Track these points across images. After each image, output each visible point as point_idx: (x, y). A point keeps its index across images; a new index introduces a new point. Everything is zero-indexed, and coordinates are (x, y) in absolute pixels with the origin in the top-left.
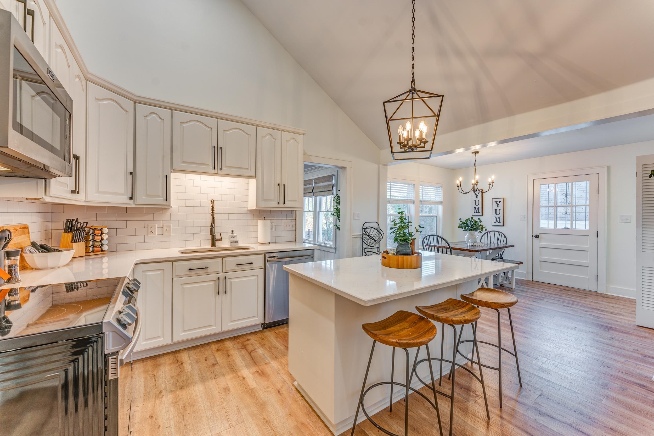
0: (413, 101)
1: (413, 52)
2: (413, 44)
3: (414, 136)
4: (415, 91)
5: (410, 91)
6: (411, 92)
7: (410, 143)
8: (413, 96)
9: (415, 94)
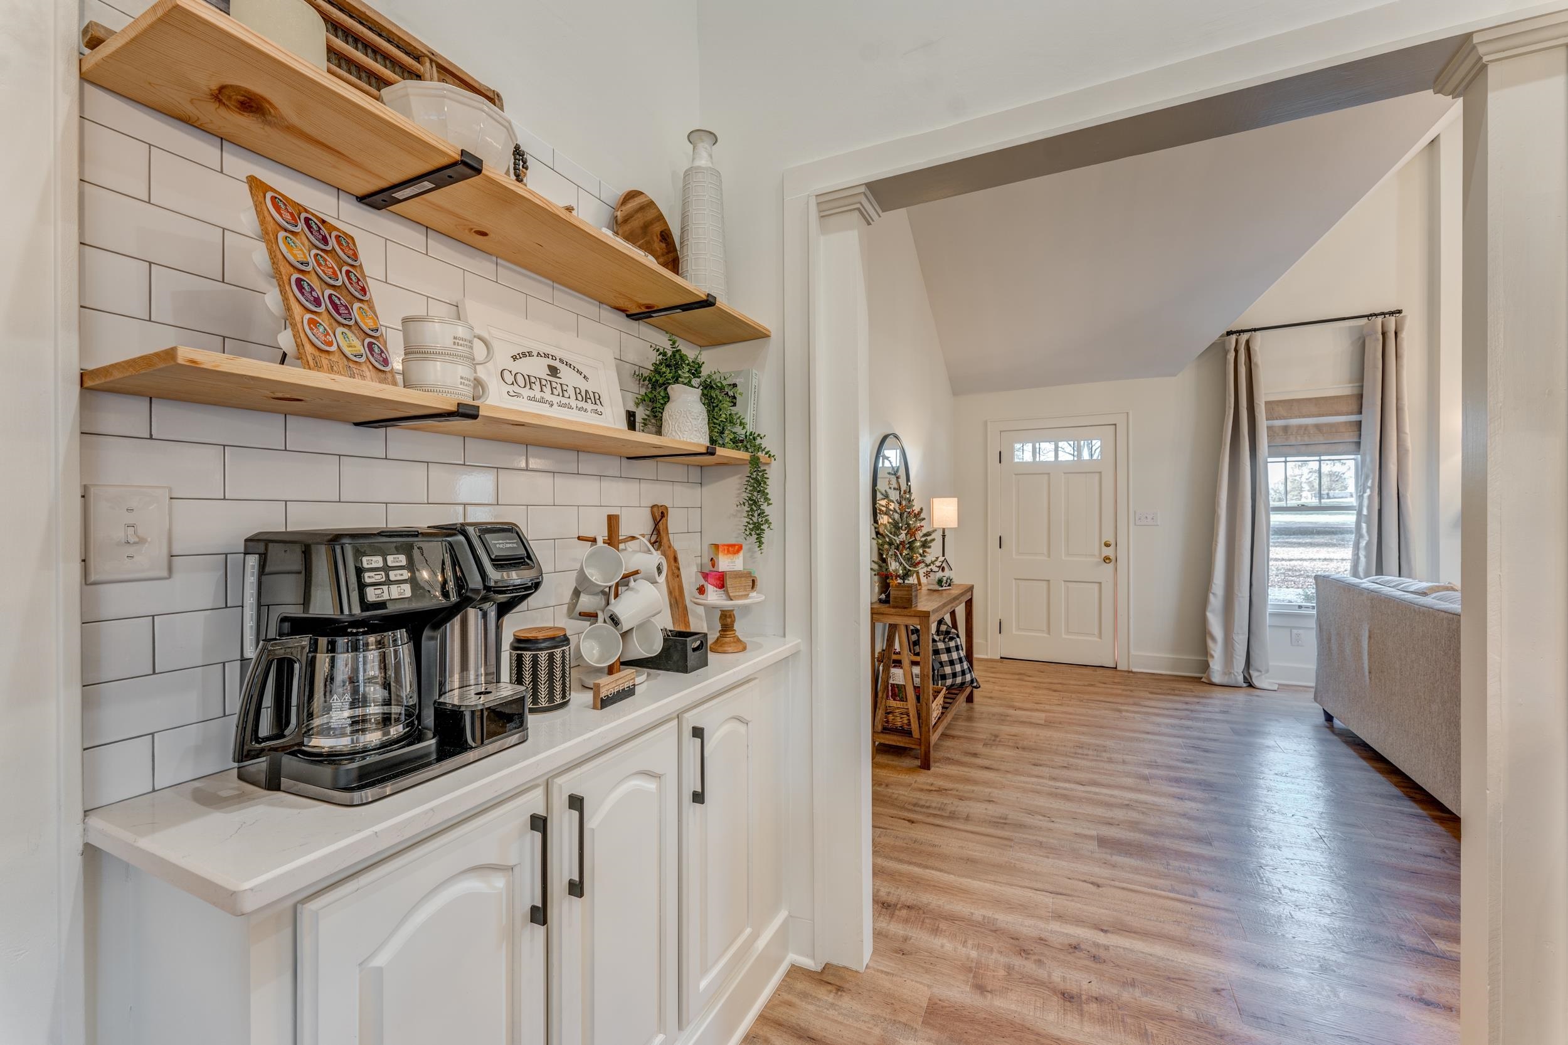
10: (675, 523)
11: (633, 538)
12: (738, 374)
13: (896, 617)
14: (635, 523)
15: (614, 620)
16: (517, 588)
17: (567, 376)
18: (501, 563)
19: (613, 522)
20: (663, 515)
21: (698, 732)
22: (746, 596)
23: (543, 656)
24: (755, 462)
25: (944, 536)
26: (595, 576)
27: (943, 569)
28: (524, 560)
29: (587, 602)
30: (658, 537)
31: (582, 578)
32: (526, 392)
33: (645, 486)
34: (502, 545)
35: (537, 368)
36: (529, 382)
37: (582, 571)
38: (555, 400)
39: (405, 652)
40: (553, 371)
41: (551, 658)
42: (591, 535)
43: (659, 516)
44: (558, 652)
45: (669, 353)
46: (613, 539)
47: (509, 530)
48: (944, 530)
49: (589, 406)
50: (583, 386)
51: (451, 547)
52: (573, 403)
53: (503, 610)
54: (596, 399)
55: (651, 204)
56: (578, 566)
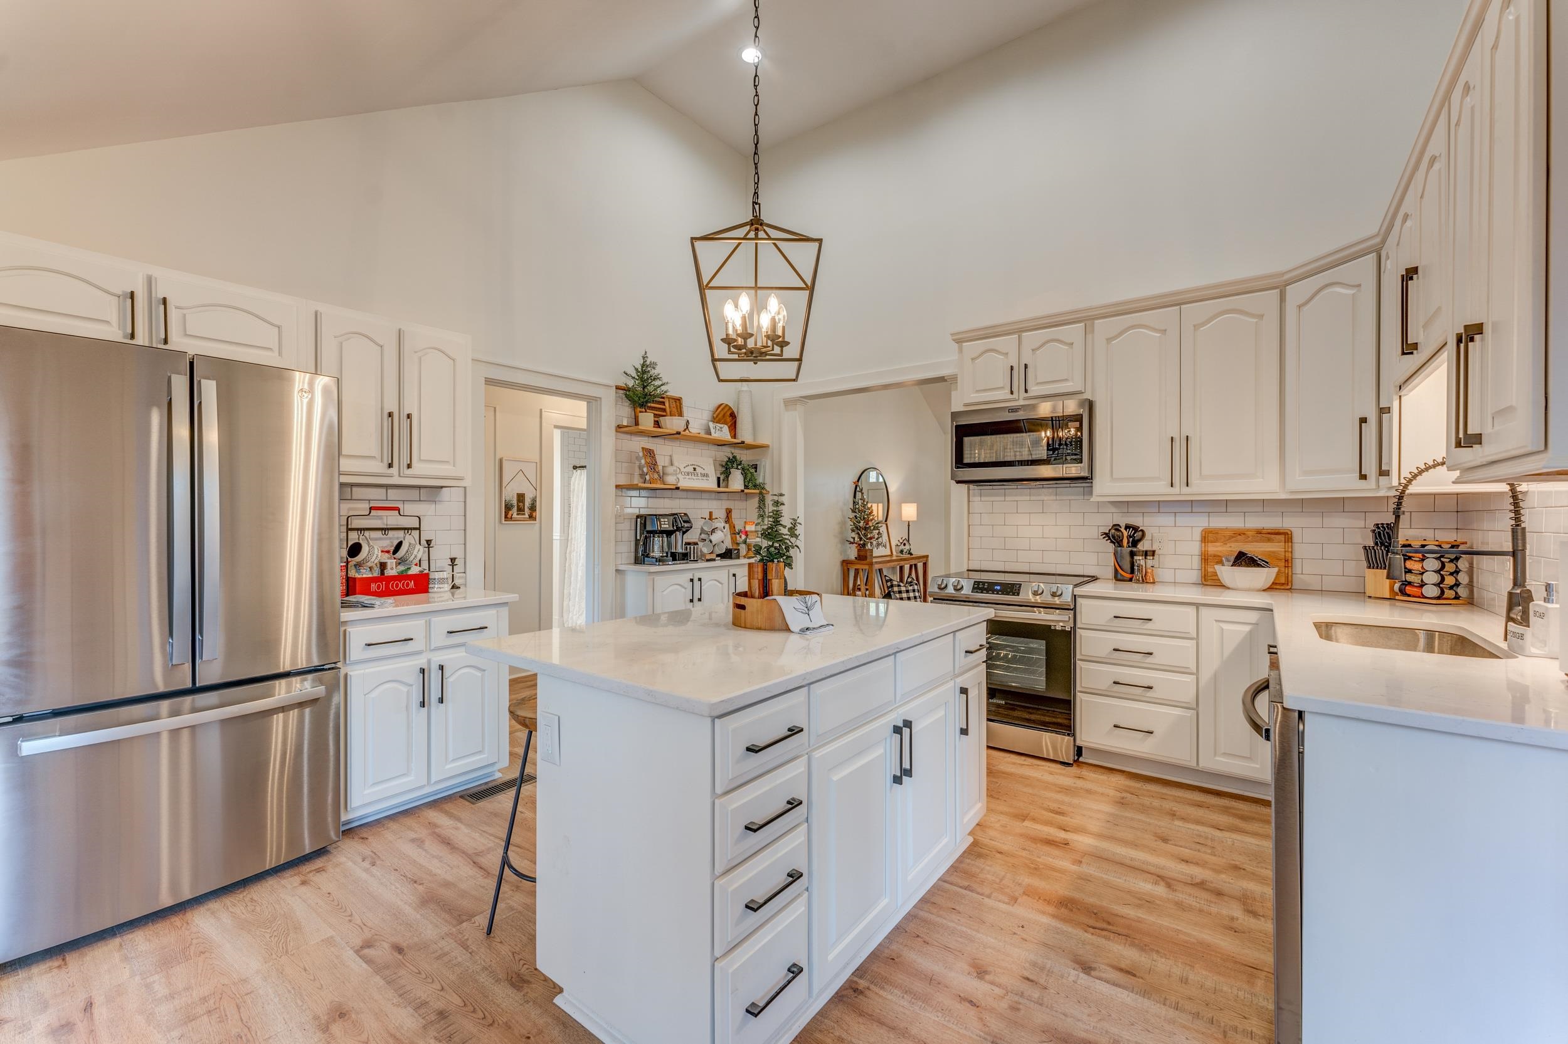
0: (756, 244)
1: (757, 143)
2: (757, 123)
3: (759, 327)
4: (761, 225)
5: (751, 223)
6: (752, 225)
7: (751, 343)
8: (756, 235)
9: (762, 232)
10: (734, 515)
11: (717, 518)
12: (758, 460)
13: (858, 565)
14: (720, 514)
15: (711, 541)
16: (688, 527)
17: (699, 470)
18: (684, 522)
19: (711, 513)
20: (730, 512)
21: (734, 575)
22: (755, 539)
23: (692, 547)
24: (761, 493)
25: (909, 525)
26: (705, 528)
27: (905, 545)
28: (688, 522)
29: (703, 536)
30: (728, 519)
31: (702, 530)
32: (687, 477)
33: (723, 502)
34: (685, 518)
35: (691, 469)
36: (688, 474)
37: (702, 528)
38: (695, 478)
39: (665, 539)
40: (695, 469)
41: (694, 547)
42: (704, 517)
43: (729, 512)
44: (696, 546)
45: (731, 457)
46: (711, 519)
47: (686, 514)
48: (909, 522)
49: (705, 478)
50: (703, 472)
51: (675, 518)
52: (700, 478)
53: (684, 533)
54: (707, 475)
55: (727, 405)
56: (700, 527)
